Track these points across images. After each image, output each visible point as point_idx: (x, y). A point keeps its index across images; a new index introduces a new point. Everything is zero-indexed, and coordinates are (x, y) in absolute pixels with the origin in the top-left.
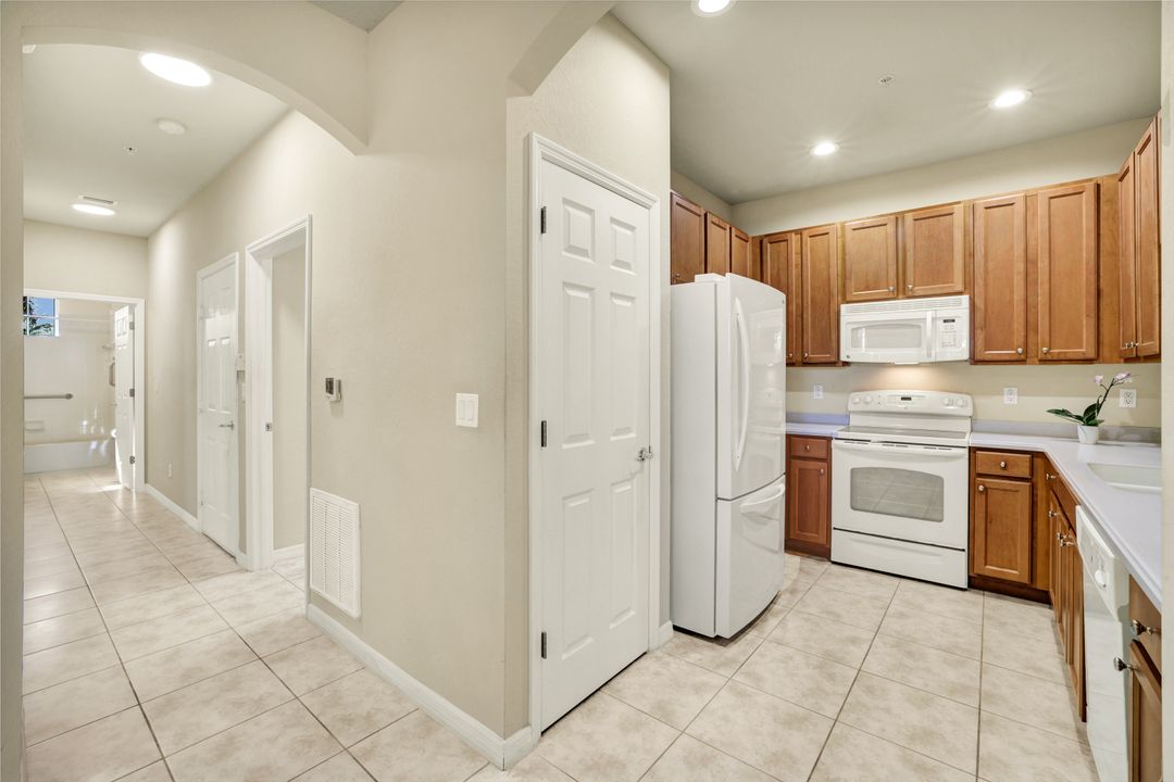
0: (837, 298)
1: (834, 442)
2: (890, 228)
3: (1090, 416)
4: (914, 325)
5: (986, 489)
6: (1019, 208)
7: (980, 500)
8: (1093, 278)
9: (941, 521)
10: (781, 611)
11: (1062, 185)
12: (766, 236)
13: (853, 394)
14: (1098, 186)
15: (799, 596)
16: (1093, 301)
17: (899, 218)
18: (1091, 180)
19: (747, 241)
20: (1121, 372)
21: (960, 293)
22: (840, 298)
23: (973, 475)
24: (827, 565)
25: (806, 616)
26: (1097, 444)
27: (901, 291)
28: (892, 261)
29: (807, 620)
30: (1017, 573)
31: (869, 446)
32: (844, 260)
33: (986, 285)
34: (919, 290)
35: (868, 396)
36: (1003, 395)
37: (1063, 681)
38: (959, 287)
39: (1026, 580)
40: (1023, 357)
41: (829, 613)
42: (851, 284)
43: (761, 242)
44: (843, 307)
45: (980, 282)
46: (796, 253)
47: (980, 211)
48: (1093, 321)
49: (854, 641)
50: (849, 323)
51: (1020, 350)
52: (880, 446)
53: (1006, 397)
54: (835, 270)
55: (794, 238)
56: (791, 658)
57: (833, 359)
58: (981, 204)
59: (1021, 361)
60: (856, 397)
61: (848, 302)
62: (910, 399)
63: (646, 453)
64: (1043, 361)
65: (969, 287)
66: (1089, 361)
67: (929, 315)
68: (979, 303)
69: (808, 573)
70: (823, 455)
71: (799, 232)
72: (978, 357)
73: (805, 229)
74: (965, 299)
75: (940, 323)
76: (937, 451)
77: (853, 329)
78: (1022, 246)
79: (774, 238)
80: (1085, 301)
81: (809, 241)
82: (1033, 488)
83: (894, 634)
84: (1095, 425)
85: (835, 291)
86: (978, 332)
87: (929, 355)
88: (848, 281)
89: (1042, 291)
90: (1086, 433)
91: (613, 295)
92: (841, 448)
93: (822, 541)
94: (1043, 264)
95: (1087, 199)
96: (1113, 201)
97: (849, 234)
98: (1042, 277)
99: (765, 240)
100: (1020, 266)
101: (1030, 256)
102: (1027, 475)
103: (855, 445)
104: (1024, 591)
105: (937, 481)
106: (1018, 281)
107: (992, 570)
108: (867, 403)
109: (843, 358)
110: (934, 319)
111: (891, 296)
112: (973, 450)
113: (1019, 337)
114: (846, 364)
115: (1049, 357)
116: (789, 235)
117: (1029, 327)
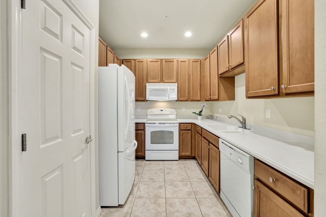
0: (145, 81)
1: (146, 124)
2: (159, 63)
3: (200, 114)
4: (165, 90)
5: (182, 133)
6: (187, 62)
7: (181, 136)
8: (200, 82)
9: (173, 143)
10: (137, 184)
11: (195, 59)
12: (124, 59)
13: (148, 110)
14: (201, 61)
15: (140, 176)
16: (200, 87)
17: (162, 60)
18: (199, 59)
19: (118, 60)
20: (205, 103)
21: (175, 83)
22: (146, 81)
23: (180, 130)
24: (144, 162)
25: (145, 183)
26: (201, 120)
27: (162, 81)
28: (160, 72)
29: (145, 184)
30: (188, 154)
31: (156, 124)
32: (147, 70)
33: (181, 81)
34: (166, 81)
35: (152, 110)
36: (182, 109)
37: (205, 180)
38: (175, 81)
39: (190, 155)
40: (188, 100)
41: (151, 179)
42: (149, 78)
43: (123, 61)
44: (147, 84)
45: (179, 80)
46: (133, 66)
47: (179, 62)
48: (200, 91)
49: (160, 187)
50: (149, 89)
51: (187, 98)
52: (158, 125)
53: (183, 109)
54: (145, 73)
55: (133, 61)
56: (145, 203)
57: (144, 99)
58: (180, 60)
59: (187, 101)
60: (149, 110)
61: (148, 83)
62: (162, 110)
63: (89, 139)
64: (191, 101)
65: (177, 81)
66: (199, 101)
67: (169, 88)
68: (179, 86)
69: (141, 166)
70: (143, 129)
71: (134, 60)
72: (179, 99)
73: (136, 59)
74: (176, 84)
75: (171, 90)
76: (172, 125)
77: (150, 91)
78: (188, 72)
79: (127, 61)
80: (199, 87)
81: (137, 63)
82: (192, 132)
83: (169, 180)
84: (201, 116)
85: (145, 80)
86: (179, 93)
87: (169, 99)
88: (148, 76)
89: (191, 83)
90: (199, 117)
91: (73, 63)
92: (148, 126)
93: (143, 154)
94: (191, 77)
95: (199, 63)
96: (203, 65)
97: (149, 62)
98: (191, 80)
99: (124, 61)
100: (187, 77)
101: (189, 75)
102: (190, 129)
103: (152, 125)
104: (190, 157)
105: (172, 133)
106: (187, 80)
107: (183, 154)
108: (152, 112)
109: (147, 99)
110: (170, 89)
111: (159, 82)
112: (180, 124)
113: (187, 95)
114: (147, 101)
115: (192, 100)
116: (131, 60)
117: (189, 93)
